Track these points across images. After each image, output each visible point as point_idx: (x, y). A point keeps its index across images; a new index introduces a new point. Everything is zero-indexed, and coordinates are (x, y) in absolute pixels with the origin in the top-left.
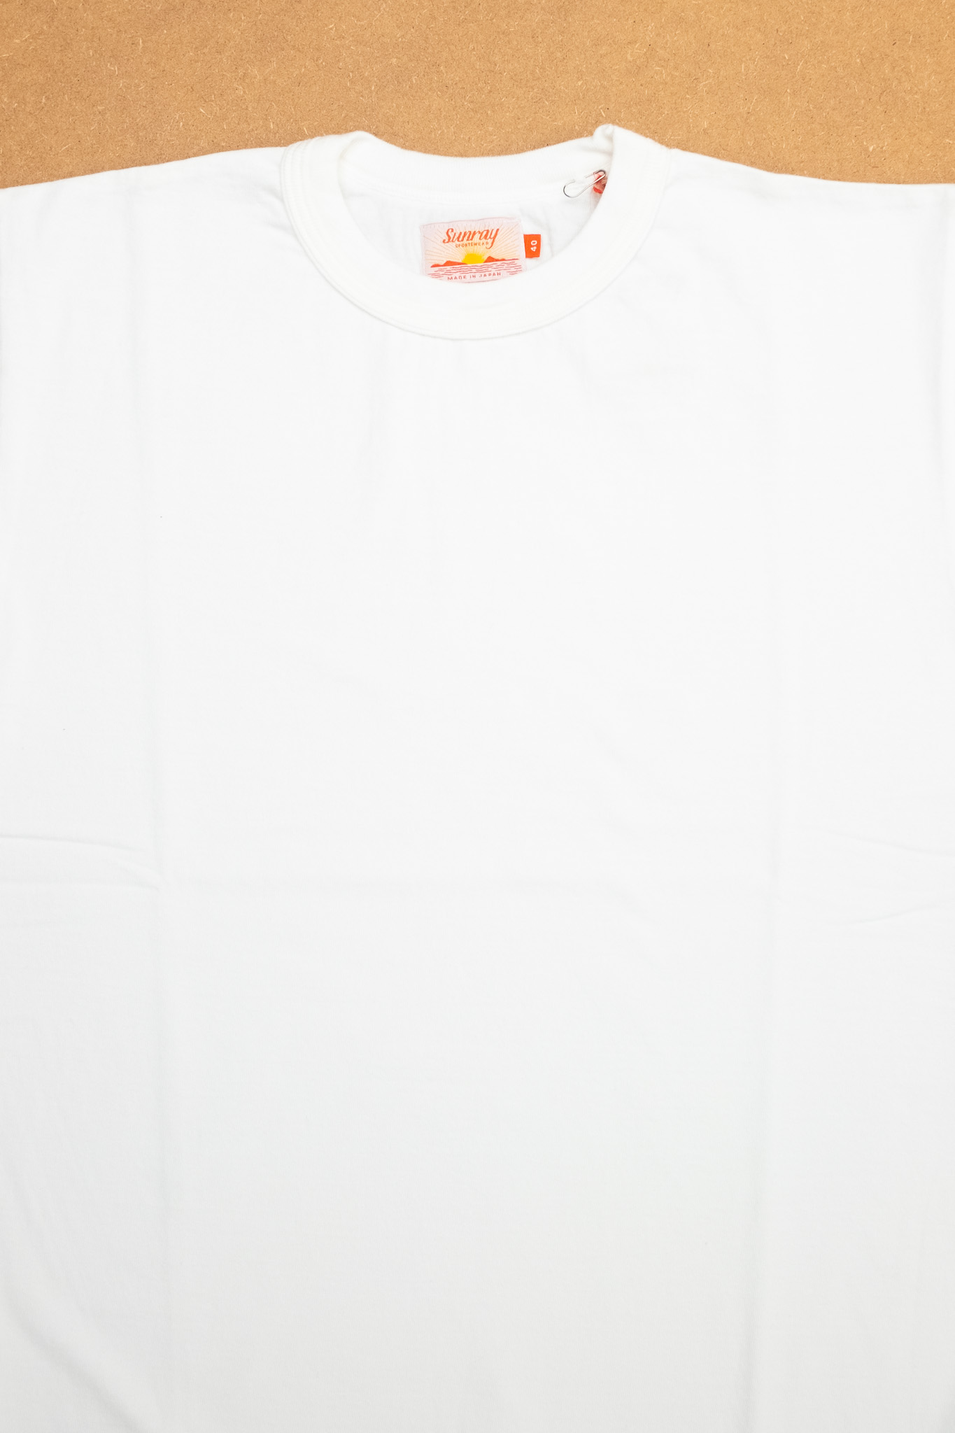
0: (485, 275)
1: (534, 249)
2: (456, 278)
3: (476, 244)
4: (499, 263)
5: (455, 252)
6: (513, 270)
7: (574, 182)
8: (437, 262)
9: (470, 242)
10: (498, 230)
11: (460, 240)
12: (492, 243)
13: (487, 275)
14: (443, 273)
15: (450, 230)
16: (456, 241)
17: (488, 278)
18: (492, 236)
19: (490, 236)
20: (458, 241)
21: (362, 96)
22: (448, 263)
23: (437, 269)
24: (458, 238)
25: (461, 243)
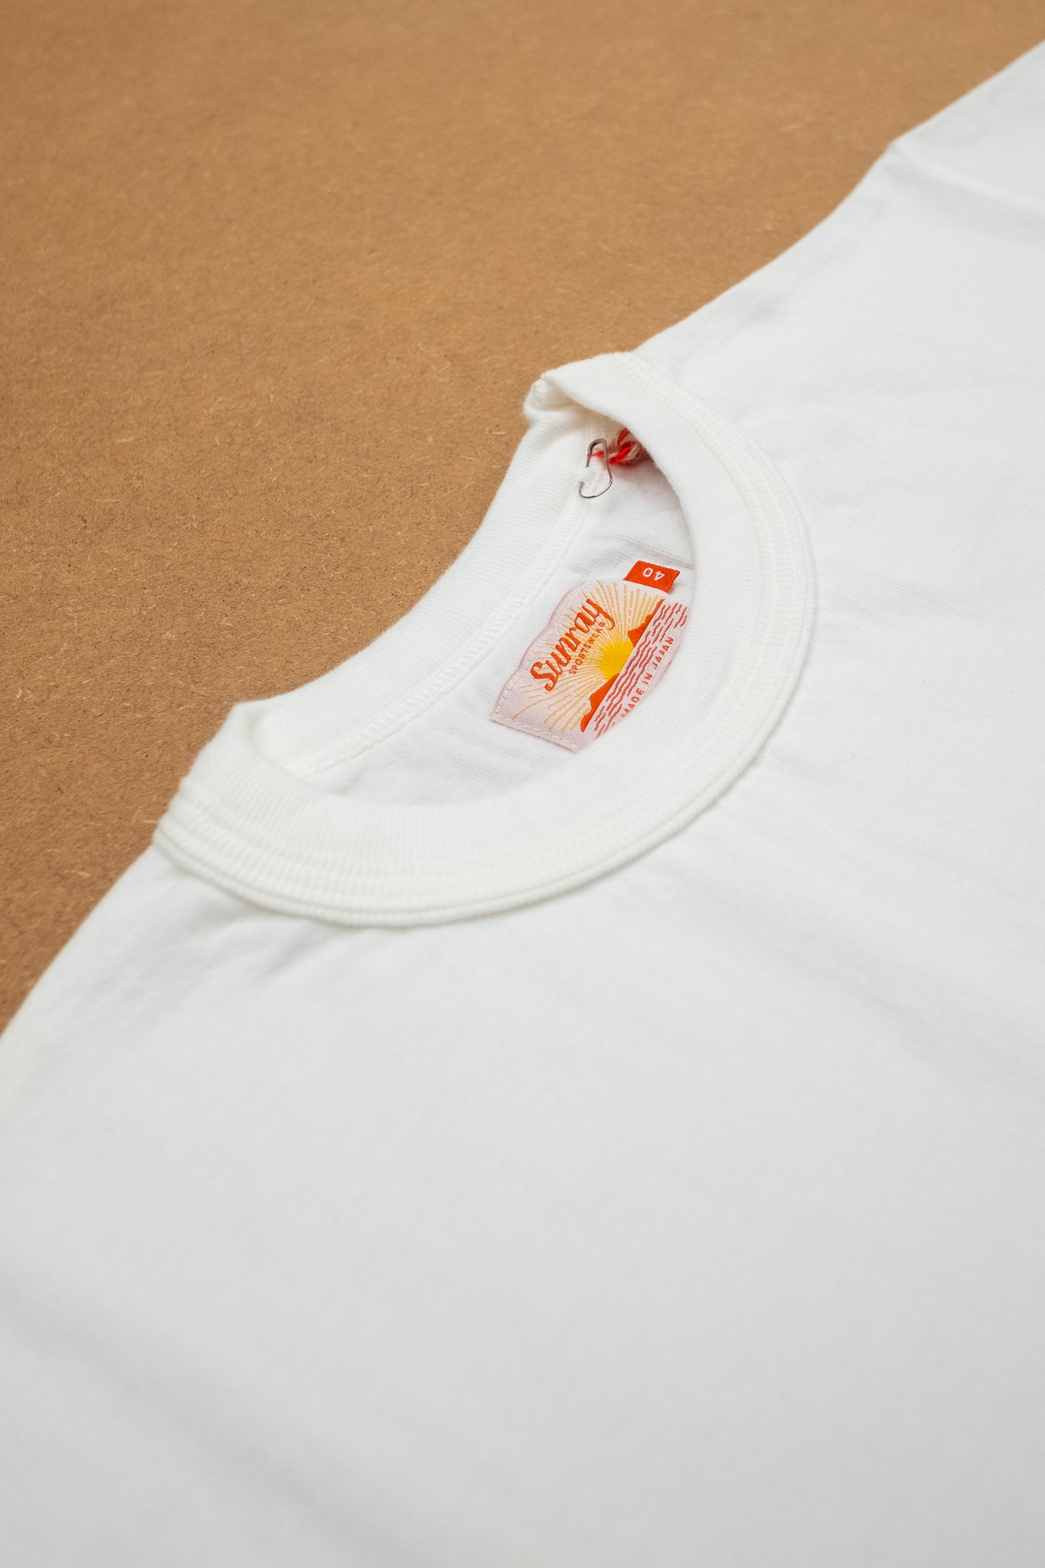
0: (659, 659)
1: (659, 576)
2: (632, 706)
3: (591, 641)
4: (650, 628)
5: (581, 684)
6: (676, 617)
7: (582, 485)
8: (581, 715)
9: (580, 648)
10: (589, 601)
11: (565, 661)
12: (607, 616)
13: (660, 655)
14: (607, 718)
15: (536, 668)
16: (564, 668)
17: (666, 659)
18: (595, 612)
19: (589, 616)
20: (565, 665)
21: (179, 706)
22: (596, 699)
23: (592, 723)
24: (559, 662)
25: (572, 663)
